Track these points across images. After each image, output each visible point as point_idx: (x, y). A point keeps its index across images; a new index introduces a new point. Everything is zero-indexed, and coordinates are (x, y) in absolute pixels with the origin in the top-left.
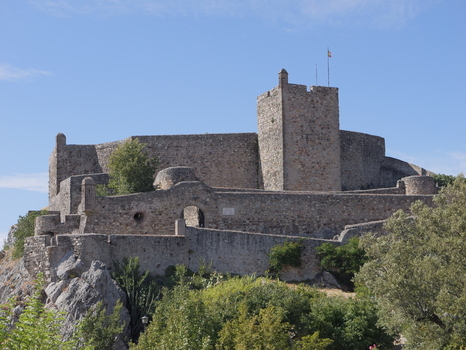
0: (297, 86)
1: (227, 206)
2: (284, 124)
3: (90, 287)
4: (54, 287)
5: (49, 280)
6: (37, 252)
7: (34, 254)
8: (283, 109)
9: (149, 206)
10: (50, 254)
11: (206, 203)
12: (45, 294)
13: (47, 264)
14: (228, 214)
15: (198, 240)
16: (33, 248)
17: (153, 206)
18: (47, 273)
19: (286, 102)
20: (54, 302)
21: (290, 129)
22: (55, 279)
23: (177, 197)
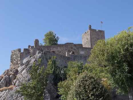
0: (94, 30)
1: (81, 51)
2: (91, 39)
3: (36, 60)
4: (21, 67)
5: (20, 65)
6: (15, 55)
7: (14, 56)
8: (90, 35)
9: (56, 49)
10: (20, 55)
11: (75, 50)
12: (18, 70)
13: (19, 59)
14: (82, 53)
15: (74, 59)
16: (14, 54)
17: (58, 49)
18: (19, 62)
19: (91, 33)
20: (21, 73)
21: (93, 40)
22: (22, 64)
23: (66, 47)
